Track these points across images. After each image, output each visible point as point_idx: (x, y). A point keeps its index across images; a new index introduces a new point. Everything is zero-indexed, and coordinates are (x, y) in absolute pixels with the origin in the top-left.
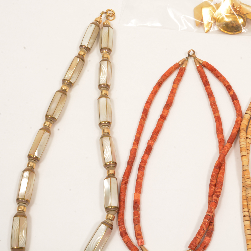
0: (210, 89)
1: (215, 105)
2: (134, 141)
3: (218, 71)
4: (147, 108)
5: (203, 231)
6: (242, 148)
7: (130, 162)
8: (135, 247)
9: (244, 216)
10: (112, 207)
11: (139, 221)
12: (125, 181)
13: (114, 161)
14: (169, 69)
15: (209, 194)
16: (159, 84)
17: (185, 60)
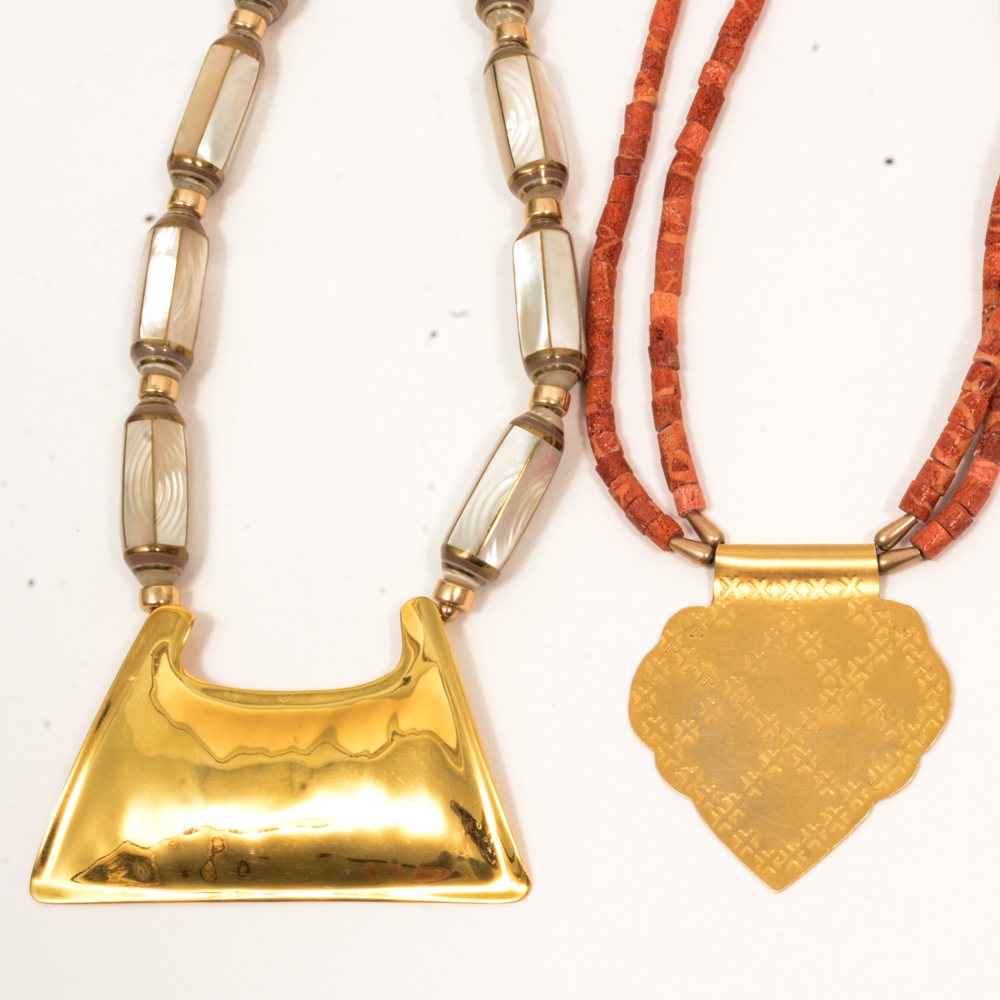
2: (639, 70)
5: (965, 433)
7: (628, 160)
8: (668, 520)
10: (552, 351)
11: (680, 408)
12: (607, 246)
13: (554, 158)
15: (984, 277)
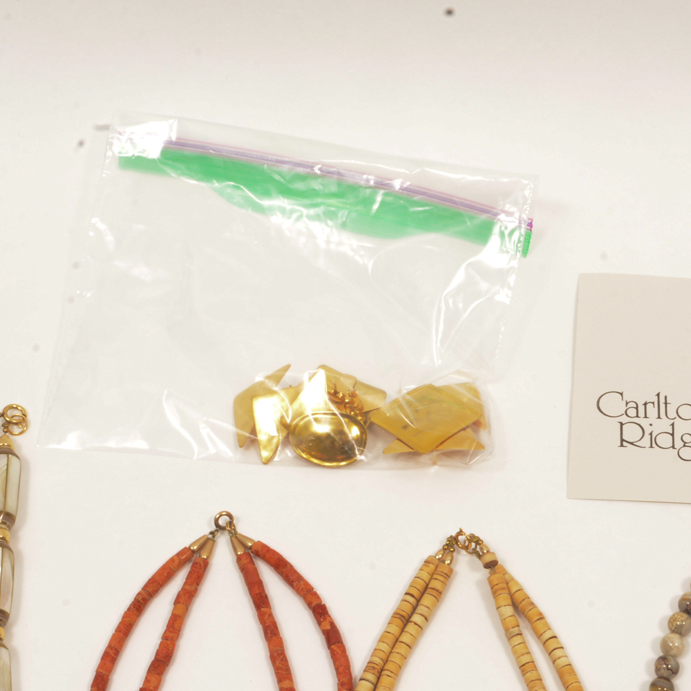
0: (271, 615)
1: (282, 660)
3: (291, 566)
4: (104, 672)
14: (164, 565)
16: (139, 606)
17: (208, 539)
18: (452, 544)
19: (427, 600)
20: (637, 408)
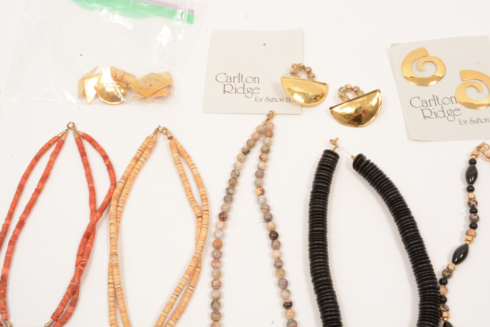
0: (86, 160)
1: (90, 175)
3: (95, 141)
4: (22, 183)
5: (66, 301)
6: (111, 217)
9: (109, 283)
11: (6, 295)
14: (48, 142)
15: (76, 264)
16: (37, 158)
17: (65, 132)
18: (157, 131)
19: (146, 152)
20: (231, 79)
